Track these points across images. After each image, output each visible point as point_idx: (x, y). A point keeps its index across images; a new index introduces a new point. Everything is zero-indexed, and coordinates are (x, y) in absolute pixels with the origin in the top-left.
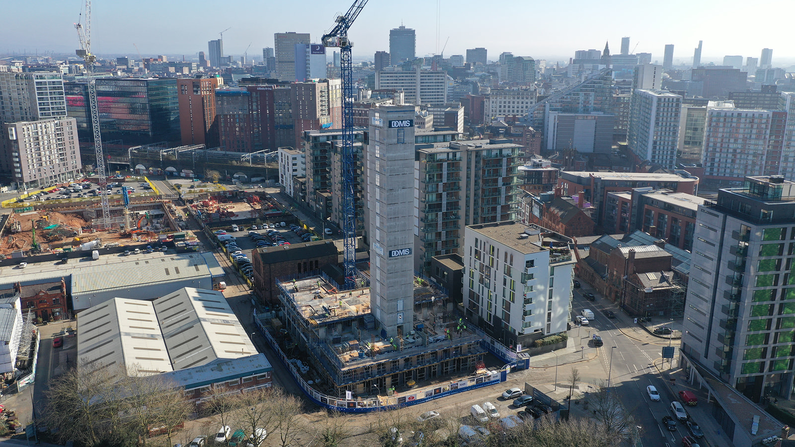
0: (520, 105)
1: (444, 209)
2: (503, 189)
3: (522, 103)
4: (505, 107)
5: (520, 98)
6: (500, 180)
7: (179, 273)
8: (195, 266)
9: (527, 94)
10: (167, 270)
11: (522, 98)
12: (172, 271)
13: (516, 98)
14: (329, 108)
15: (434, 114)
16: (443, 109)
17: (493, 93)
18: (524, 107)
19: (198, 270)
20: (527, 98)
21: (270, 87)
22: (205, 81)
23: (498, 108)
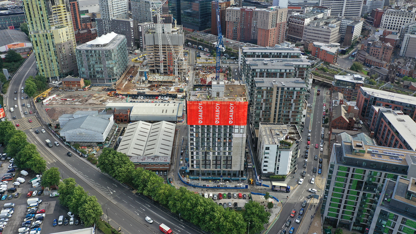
0: (403, 20)
1: (263, 109)
2: (294, 104)
5: (404, 16)
6: (292, 100)
7: (166, 112)
8: (173, 110)
9: (409, 14)
10: (163, 110)
11: (406, 16)
12: (165, 111)
13: (401, 16)
14: (276, 24)
15: (344, 24)
16: (350, 21)
17: (387, 12)
18: (406, 22)
19: (173, 112)
20: (408, 17)
21: (251, 9)
22: (224, 3)
23: (389, 21)
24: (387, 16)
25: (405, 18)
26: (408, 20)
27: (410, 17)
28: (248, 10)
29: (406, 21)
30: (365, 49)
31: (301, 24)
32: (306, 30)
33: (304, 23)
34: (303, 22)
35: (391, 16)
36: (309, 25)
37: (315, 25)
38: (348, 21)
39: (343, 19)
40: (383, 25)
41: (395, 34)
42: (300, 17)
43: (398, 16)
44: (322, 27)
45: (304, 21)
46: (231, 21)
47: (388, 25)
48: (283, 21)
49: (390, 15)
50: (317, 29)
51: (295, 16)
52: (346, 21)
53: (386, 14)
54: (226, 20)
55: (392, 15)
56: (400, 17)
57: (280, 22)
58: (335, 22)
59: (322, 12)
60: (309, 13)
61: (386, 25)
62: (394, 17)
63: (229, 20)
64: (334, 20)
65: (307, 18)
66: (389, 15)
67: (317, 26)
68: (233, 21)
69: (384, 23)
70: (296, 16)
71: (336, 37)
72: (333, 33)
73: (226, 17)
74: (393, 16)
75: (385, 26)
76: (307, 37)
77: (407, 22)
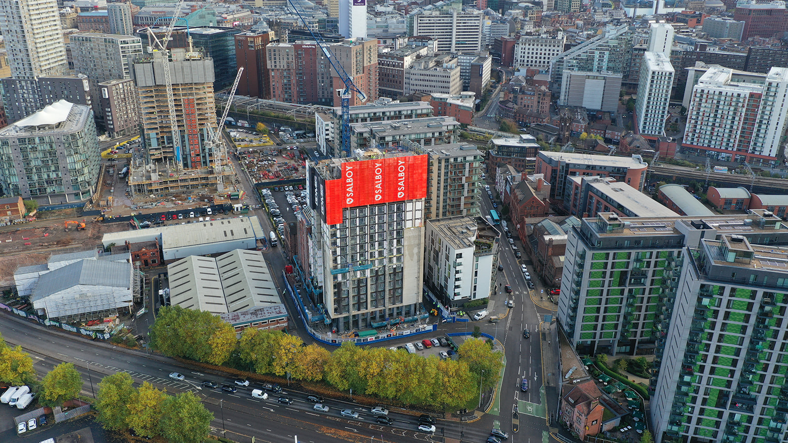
0: (547, 52)
2: (466, 185)
3: (549, 50)
4: (533, 53)
5: (548, 46)
6: (464, 178)
7: (233, 235)
8: (245, 229)
9: (554, 42)
10: (225, 232)
11: (550, 46)
12: (229, 233)
13: (544, 45)
14: (363, 67)
15: (463, 63)
16: (472, 58)
17: (522, 40)
18: (551, 54)
19: (246, 233)
20: (554, 46)
21: (313, 45)
22: (258, 37)
23: (526, 55)
24: (522, 46)
25: (550, 48)
26: (554, 51)
27: (556, 46)
28: (307, 46)
29: (551, 52)
30: (510, 98)
31: (398, 66)
32: (407, 76)
33: (403, 64)
34: (402, 62)
35: (529, 47)
36: (411, 67)
37: (423, 68)
38: (468, 58)
39: (460, 55)
40: (519, 61)
41: (544, 72)
42: (395, 56)
43: (540, 46)
44: (435, 69)
45: (403, 60)
46: (278, 67)
47: (526, 61)
48: (372, 63)
49: (527, 45)
50: (427, 72)
51: (385, 54)
52: (465, 58)
53: (520, 44)
54: (269, 67)
55: (529, 45)
56: (541, 47)
57: (369, 64)
58: (450, 61)
59: (424, 46)
60: (403, 48)
61: (524, 61)
62: (533, 47)
63: (273, 67)
64: (448, 58)
65: (406, 56)
66: (525, 44)
67: (426, 69)
68: (282, 68)
69: (519, 59)
70: (387, 53)
71: (458, 84)
72: (454, 78)
73: (268, 62)
74: (531, 46)
75: (522, 63)
76: (412, 87)
77: (553, 54)
